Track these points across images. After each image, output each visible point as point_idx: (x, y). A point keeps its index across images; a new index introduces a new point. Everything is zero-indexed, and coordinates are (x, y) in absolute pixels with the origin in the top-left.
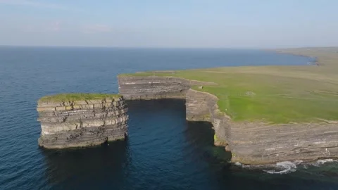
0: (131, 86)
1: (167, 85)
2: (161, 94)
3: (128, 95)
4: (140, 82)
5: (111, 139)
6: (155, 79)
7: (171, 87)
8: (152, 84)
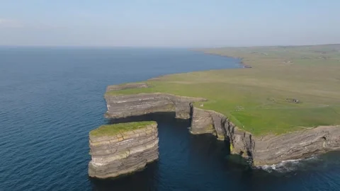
0: (122, 105)
1: (155, 101)
2: (148, 109)
3: (120, 113)
4: (130, 100)
5: (150, 160)
6: (145, 96)
7: (158, 102)
8: (142, 101)
